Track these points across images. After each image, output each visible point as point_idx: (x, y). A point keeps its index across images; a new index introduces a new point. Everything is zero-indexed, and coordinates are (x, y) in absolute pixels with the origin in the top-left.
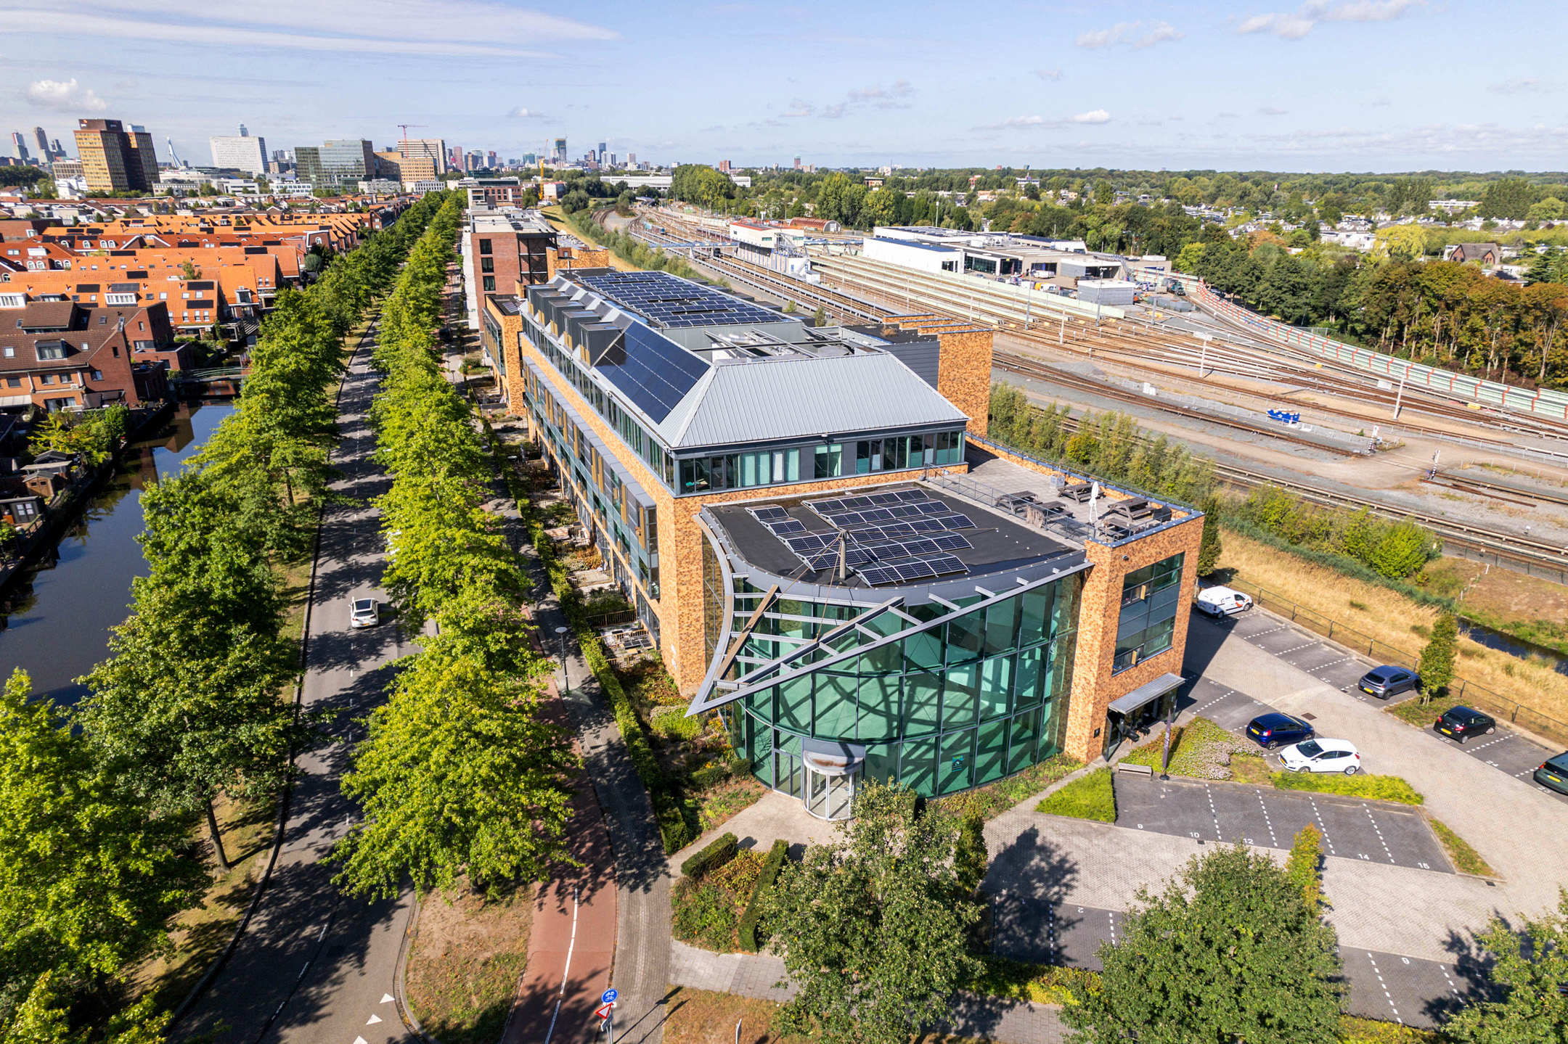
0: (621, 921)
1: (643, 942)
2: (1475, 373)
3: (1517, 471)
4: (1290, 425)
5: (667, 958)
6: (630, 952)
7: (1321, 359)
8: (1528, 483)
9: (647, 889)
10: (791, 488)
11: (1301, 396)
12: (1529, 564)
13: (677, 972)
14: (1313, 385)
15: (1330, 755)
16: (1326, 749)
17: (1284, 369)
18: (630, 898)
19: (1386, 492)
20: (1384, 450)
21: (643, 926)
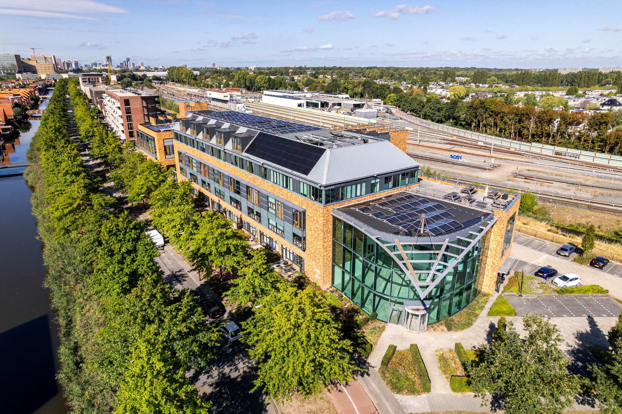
0: (366, 390)
1: (383, 398)
2: (507, 138)
3: (540, 172)
4: (459, 160)
5: (398, 402)
6: (380, 404)
7: (455, 135)
8: (545, 175)
9: (368, 375)
10: (363, 198)
11: (455, 149)
12: (566, 203)
13: (406, 407)
14: (458, 145)
15: (572, 280)
16: (571, 278)
17: (444, 139)
18: (364, 381)
19: (506, 182)
20: (496, 167)
21: (378, 391)
